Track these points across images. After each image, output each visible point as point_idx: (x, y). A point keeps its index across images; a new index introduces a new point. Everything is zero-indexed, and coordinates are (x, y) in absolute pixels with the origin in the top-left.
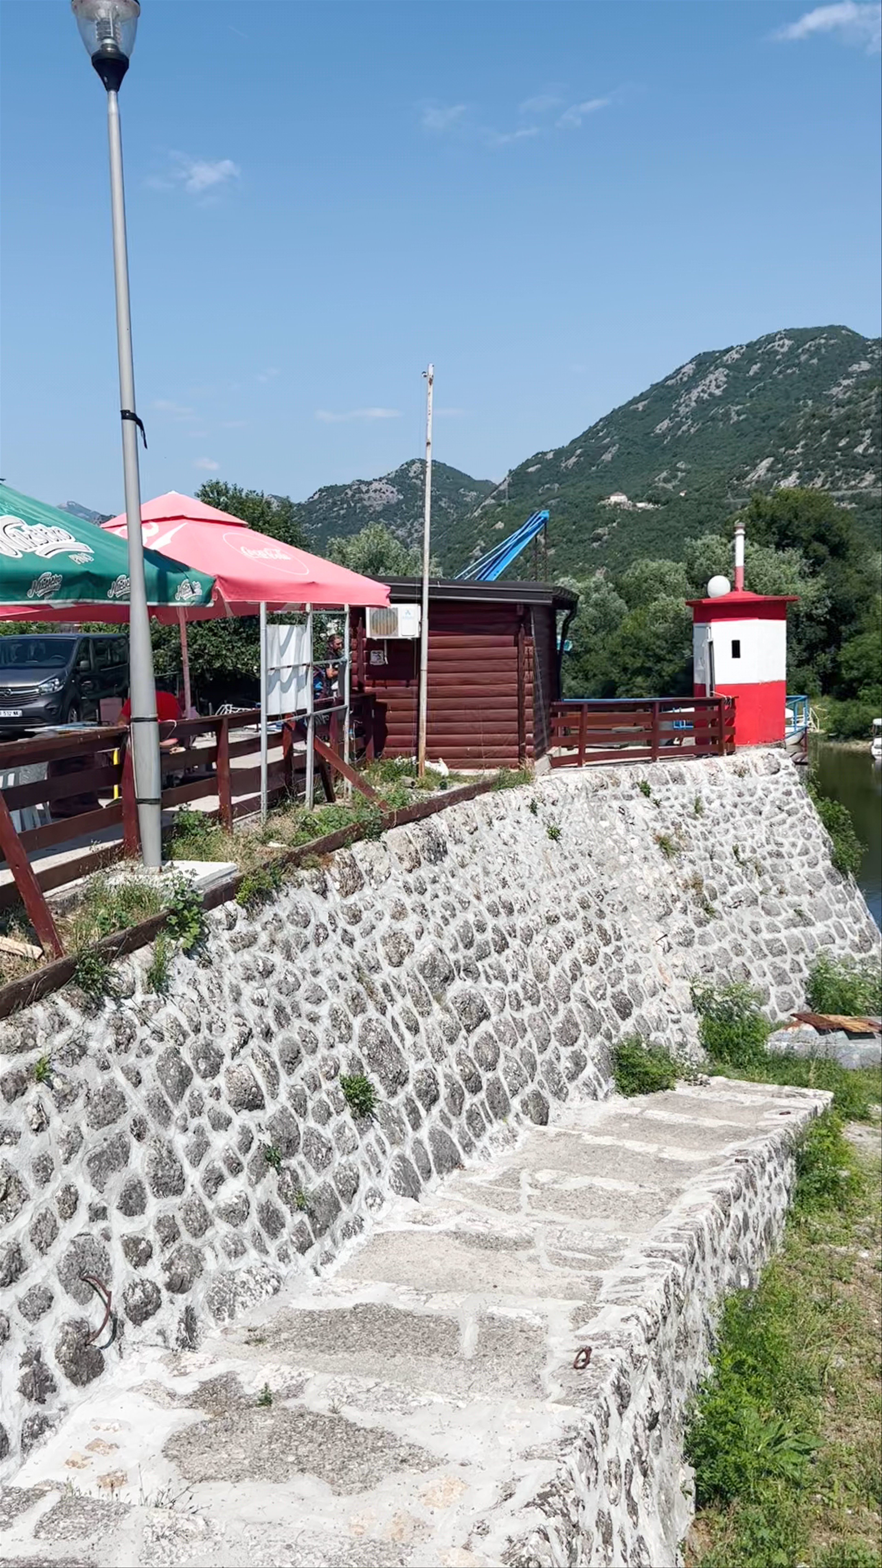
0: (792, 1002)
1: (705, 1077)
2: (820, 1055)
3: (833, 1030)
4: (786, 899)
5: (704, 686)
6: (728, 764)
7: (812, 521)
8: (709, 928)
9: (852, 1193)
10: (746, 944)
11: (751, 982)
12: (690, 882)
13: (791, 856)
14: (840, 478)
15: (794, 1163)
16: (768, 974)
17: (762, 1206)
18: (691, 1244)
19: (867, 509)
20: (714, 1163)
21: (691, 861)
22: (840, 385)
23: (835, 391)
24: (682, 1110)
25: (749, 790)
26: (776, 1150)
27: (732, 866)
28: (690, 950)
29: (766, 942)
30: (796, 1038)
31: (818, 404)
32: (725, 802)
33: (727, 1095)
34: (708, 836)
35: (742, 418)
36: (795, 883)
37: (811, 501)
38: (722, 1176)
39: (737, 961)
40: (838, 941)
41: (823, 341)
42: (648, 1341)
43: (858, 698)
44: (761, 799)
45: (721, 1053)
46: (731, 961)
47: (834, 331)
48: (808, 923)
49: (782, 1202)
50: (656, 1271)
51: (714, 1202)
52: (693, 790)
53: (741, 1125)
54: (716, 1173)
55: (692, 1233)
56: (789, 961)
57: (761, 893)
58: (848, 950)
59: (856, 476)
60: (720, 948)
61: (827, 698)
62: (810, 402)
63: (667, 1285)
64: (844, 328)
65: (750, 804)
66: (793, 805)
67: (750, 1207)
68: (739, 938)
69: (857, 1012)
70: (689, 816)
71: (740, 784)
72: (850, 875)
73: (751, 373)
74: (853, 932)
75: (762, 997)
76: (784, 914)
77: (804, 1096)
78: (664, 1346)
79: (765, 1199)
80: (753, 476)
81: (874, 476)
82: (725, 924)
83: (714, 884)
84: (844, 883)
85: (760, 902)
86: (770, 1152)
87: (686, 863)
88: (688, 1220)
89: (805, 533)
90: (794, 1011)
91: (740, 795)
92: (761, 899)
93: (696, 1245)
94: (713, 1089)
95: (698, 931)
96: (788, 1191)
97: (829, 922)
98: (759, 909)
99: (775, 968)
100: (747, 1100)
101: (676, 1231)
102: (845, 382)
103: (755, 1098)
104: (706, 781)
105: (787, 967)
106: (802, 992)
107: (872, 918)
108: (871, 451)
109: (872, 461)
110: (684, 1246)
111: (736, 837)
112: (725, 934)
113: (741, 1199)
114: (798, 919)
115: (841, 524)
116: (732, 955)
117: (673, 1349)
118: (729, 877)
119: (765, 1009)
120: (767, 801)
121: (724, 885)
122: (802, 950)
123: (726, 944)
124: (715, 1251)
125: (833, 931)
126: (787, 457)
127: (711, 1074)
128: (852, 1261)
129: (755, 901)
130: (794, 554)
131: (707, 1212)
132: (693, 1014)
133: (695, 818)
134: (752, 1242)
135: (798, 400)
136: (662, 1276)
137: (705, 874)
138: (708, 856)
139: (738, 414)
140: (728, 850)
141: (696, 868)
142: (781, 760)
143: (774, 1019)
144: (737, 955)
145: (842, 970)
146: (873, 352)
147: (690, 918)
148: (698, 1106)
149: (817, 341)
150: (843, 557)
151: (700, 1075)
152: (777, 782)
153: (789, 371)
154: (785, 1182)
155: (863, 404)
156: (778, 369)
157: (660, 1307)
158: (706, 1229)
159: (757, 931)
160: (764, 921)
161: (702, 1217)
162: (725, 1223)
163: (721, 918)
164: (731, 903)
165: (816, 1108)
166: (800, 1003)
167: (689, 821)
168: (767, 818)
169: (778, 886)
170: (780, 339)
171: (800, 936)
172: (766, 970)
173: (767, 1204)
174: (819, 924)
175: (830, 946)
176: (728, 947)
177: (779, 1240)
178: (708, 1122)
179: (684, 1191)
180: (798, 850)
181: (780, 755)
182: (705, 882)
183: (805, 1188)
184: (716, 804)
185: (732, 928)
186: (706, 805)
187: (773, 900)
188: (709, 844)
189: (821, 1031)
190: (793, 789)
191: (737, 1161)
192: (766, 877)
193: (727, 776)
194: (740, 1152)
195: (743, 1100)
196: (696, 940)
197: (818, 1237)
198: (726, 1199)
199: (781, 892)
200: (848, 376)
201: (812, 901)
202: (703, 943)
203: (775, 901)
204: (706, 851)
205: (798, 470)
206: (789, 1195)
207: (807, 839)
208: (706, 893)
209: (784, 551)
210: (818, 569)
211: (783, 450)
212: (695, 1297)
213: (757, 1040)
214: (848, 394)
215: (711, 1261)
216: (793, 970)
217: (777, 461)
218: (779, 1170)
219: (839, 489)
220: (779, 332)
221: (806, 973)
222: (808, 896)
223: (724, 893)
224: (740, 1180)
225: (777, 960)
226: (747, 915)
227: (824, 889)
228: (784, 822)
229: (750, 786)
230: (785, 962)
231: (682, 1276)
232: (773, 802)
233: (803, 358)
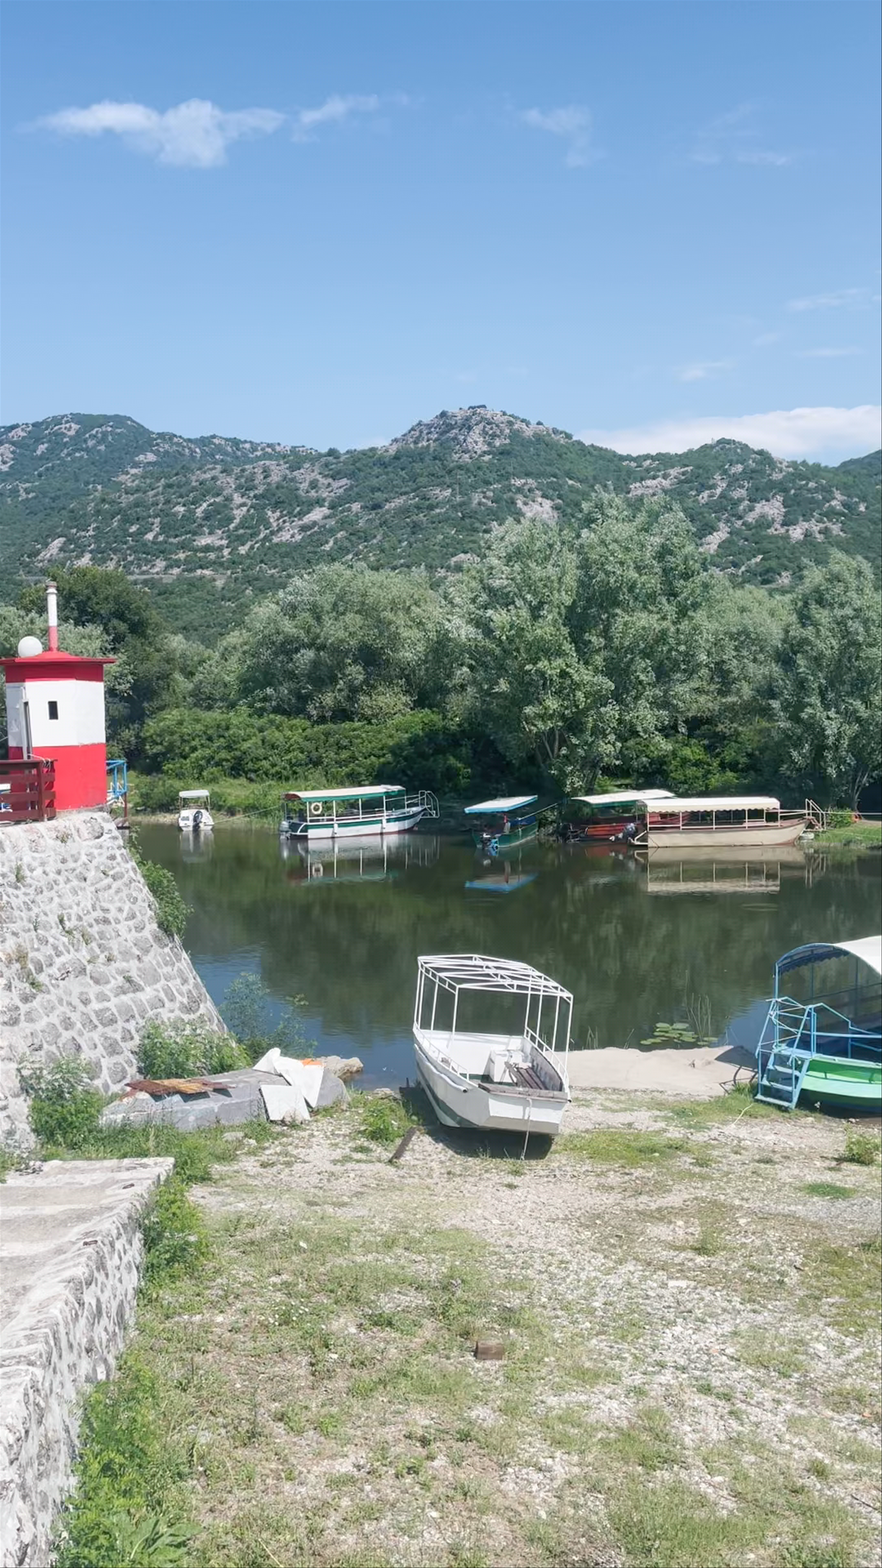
0: (124, 1071)
1: (38, 1163)
2: (157, 1122)
3: (169, 1094)
4: (114, 965)
5: (20, 749)
6: (49, 830)
7: (111, 598)
8: (35, 1003)
9: (201, 1258)
10: (75, 1017)
11: (83, 1056)
12: (14, 956)
13: (118, 921)
14: (132, 563)
15: (141, 1236)
16: (100, 1046)
17: (114, 1288)
18: (47, 1343)
19: (159, 594)
20: (60, 1251)
21: (15, 934)
22: (127, 473)
23: (122, 478)
24: (16, 1202)
25: (72, 856)
26: (124, 1226)
27: (59, 936)
28: (16, 1028)
29: (96, 1012)
30: (132, 1108)
31: (107, 490)
32: (48, 869)
33: (65, 1178)
34: (32, 905)
35: (30, 496)
36: (122, 949)
37: (108, 579)
38: (71, 1263)
39: (66, 1035)
40: (168, 1004)
41: (109, 429)
42: (12, 1463)
43: (162, 772)
44: (85, 864)
45: (52, 1134)
46: (59, 1036)
47: (119, 420)
48: (137, 989)
49: (133, 1280)
50: (13, 1380)
51: (67, 1292)
52: (13, 858)
53: (83, 1206)
54: (63, 1262)
55: (47, 1330)
56: (120, 1030)
57: (89, 962)
58: (177, 1013)
59: (147, 562)
60: (49, 1024)
61: (132, 772)
62: (99, 487)
63: (26, 1394)
64: (129, 419)
65: (74, 870)
66: (117, 869)
67: (102, 1291)
68: (68, 1012)
69: (191, 1073)
70: (10, 886)
71: (63, 850)
72: (176, 937)
73: (39, 452)
74: (181, 994)
75: (93, 1070)
76: (113, 981)
77: (144, 1166)
78: (27, 1464)
79: (116, 1281)
80: (45, 555)
81: (164, 563)
82: (52, 997)
83: (39, 956)
84: (170, 945)
85: (88, 972)
86: (118, 1228)
87: (8, 935)
88: (40, 1318)
89: (104, 610)
90: (127, 1081)
91: (64, 861)
92: (89, 968)
93: (52, 1343)
94: (47, 1175)
95: (24, 1008)
96: (137, 1268)
97: (158, 986)
98: (88, 979)
99: (106, 1038)
100: (86, 1180)
101: (28, 1332)
102: (133, 471)
103: (95, 1176)
104: (26, 848)
105: (118, 1036)
106: (134, 1061)
107: (199, 979)
108: (161, 538)
109: (162, 548)
110: (41, 1347)
111: (61, 906)
112: (53, 1008)
113: (93, 1284)
114: (127, 985)
115: (140, 603)
116: (61, 1029)
117: (36, 1465)
118: (55, 948)
119: (98, 1082)
120: (91, 866)
121: (50, 957)
122: (133, 1017)
123: (54, 1019)
124: (71, 1346)
125: (162, 995)
126: (79, 538)
127: (45, 1160)
128: (206, 1328)
129: (83, 971)
130: (94, 630)
131: (60, 1304)
132: (22, 1098)
133: (17, 888)
134: (106, 1330)
135: (87, 483)
136: (20, 1385)
137: (29, 946)
138: (32, 927)
139: (27, 491)
140: (53, 919)
141: (20, 940)
142: (104, 825)
143: (106, 1092)
144: (67, 1029)
145: (173, 1034)
146: (157, 445)
147: (15, 994)
148: (34, 1195)
149: (104, 428)
150: (143, 635)
151: (32, 1163)
152: (101, 847)
153: (77, 455)
154: (134, 1258)
155: (152, 493)
156: (65, 451)
157: (21, 1421)
158: (61, 1322)
159: (86, 1002)
160: (93, 990)
161: (56, 1311)
162: (80, 1313)
163: (49, 992)
164: (58, 975)
165: (159, 1177)
166: (132, 1072)
167: (10, 891)
168: (92, 884)
169: (106, 953)
170: (67, 422)
171: (130, 1003)
172: (97, 1042)
173: (118, 1285)
174: (148, 989)
175: (159, 1010)
176: (56, 1022)
177: (132, 1322)
178: (48, 1210)
179: (31, 1287)
180: (125, 914)
181: (104, 819)
182: (30, 955)
183: (155, 1262)
184: (39, 872)
185: (60, 1001)
186: (27, 873)
187: (101, 967)
188: (33, 914)
189: (157, 1097)
190: (118, 853)
191: (86, 1244)
192: (94, 945)
193: (49, 841)
194: (87, 1234)
195: (82, 1180)
196: (22, 1018)
197: (171, 1311)
198: (79, 1286)
199: (109, 960)
200: (136, 465)
201: (141, 965)
202: (30, 1020)
203: (103, 969)
204: (30, 921)
205: (91, 552)
206: (138, 1272)
207: (134, 903)
208: (31, 966)
209: (83, 625)
210: (117, 646)
211: (74, 531)
212: (53, 1401)
213: (92, 1116)
214: (137, 482)
215: (69, 1358)
216: (124, 1039)
217: (70, 541)
218: (127, 1247)
219: (132, 573)
220: (66, 416)
221: (137, 1040)
222: (136, 961)
223: (51, 965)
224: (91, 1263)
225: (109, 1031)
226: (75, 986)
227: (152, 953)
228: (110, 887)
229: (74, 852)
230: (115, 1031)
231: (41, 1380)
232: (97, 868)
233: (91, 443)
